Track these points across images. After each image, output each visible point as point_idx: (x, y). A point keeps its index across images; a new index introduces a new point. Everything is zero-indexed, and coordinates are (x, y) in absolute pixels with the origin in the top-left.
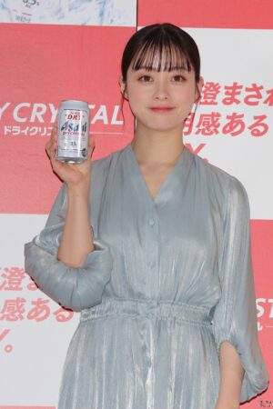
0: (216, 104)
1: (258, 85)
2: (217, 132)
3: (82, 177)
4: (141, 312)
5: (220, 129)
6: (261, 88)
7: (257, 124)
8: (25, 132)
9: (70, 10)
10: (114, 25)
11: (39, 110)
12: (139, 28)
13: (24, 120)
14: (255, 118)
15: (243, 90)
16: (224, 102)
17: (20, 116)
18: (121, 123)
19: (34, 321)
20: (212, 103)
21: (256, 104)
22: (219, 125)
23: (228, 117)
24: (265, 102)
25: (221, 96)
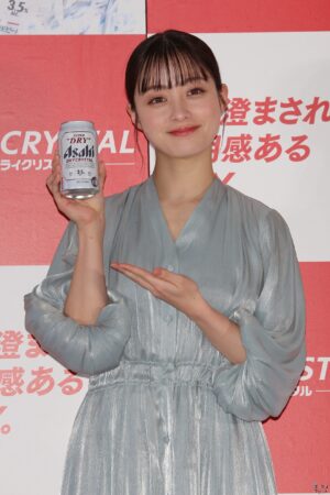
0: (246, 124)
1: (296, 100)
2: (248, 158)
3: (95, 214)
4: (155, 377)
5: (252, 154)
6: (300, 102)
7: (295, 147)
8: (16, 166)
9: (65, 17)
10: (118, 33)
11: (33, 138)
12: (149, 35)
13: (15, 152)
14: (294, 139)
15: (277, 107)
16: (256, 121)
17: (9, 147)
18: (131, 151)
19: (35, 394)
20: (241, 123)
21: (294, 122)
22: (250, 149)
23: (261, 140)
24: (305, 120)
25: (252, 114)
